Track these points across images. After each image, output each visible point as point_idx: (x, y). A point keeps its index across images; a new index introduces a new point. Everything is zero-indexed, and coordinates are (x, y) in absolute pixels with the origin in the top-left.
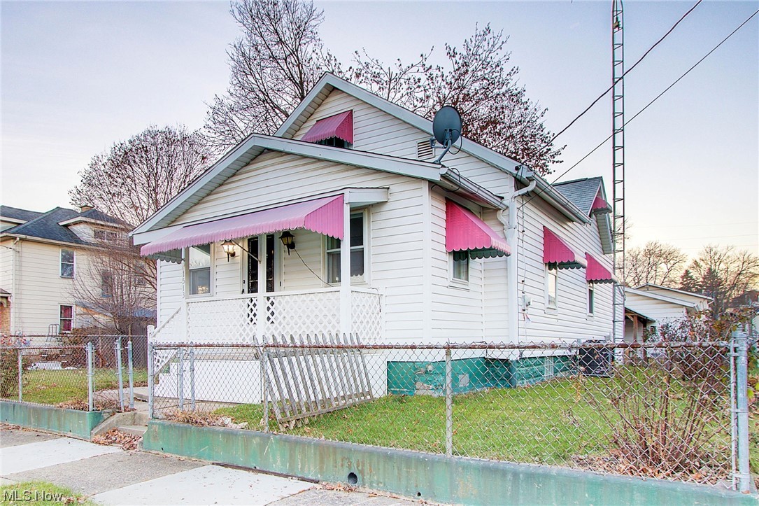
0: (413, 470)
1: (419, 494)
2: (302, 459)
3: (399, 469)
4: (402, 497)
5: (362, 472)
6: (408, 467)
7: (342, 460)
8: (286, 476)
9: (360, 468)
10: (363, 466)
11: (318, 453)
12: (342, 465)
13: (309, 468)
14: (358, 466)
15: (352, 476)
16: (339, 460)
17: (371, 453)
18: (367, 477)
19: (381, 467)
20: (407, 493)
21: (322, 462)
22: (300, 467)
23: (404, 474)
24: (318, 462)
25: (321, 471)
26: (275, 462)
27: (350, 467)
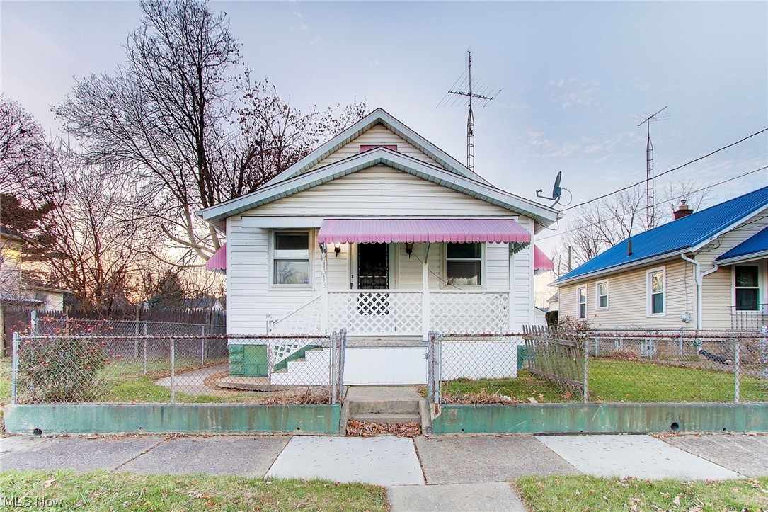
0: (721, 415)
1: (724, 429)
2: (630, 420)
3: (711, 416)
4: (714, 433)
5: (683, 421)
6: (718, 412)
7: (667, 415)
8: (617, 434)
9: (681, 419)
10: (684, 416)
11: (645, 413)
12: (667, 419)
13: (637, 425)
14: (680, 417)
15: (675, 426)
16: (664, 416)
17: (690, 407)
18: (686, 424)
19: (698, 416)
20: (717, 430)
21: (649, 418)
22: (628, 425)
23: (715, 418)
24: (645, 419)
25: (648, 425)
26: (604, 424)
27: (673, 419)
